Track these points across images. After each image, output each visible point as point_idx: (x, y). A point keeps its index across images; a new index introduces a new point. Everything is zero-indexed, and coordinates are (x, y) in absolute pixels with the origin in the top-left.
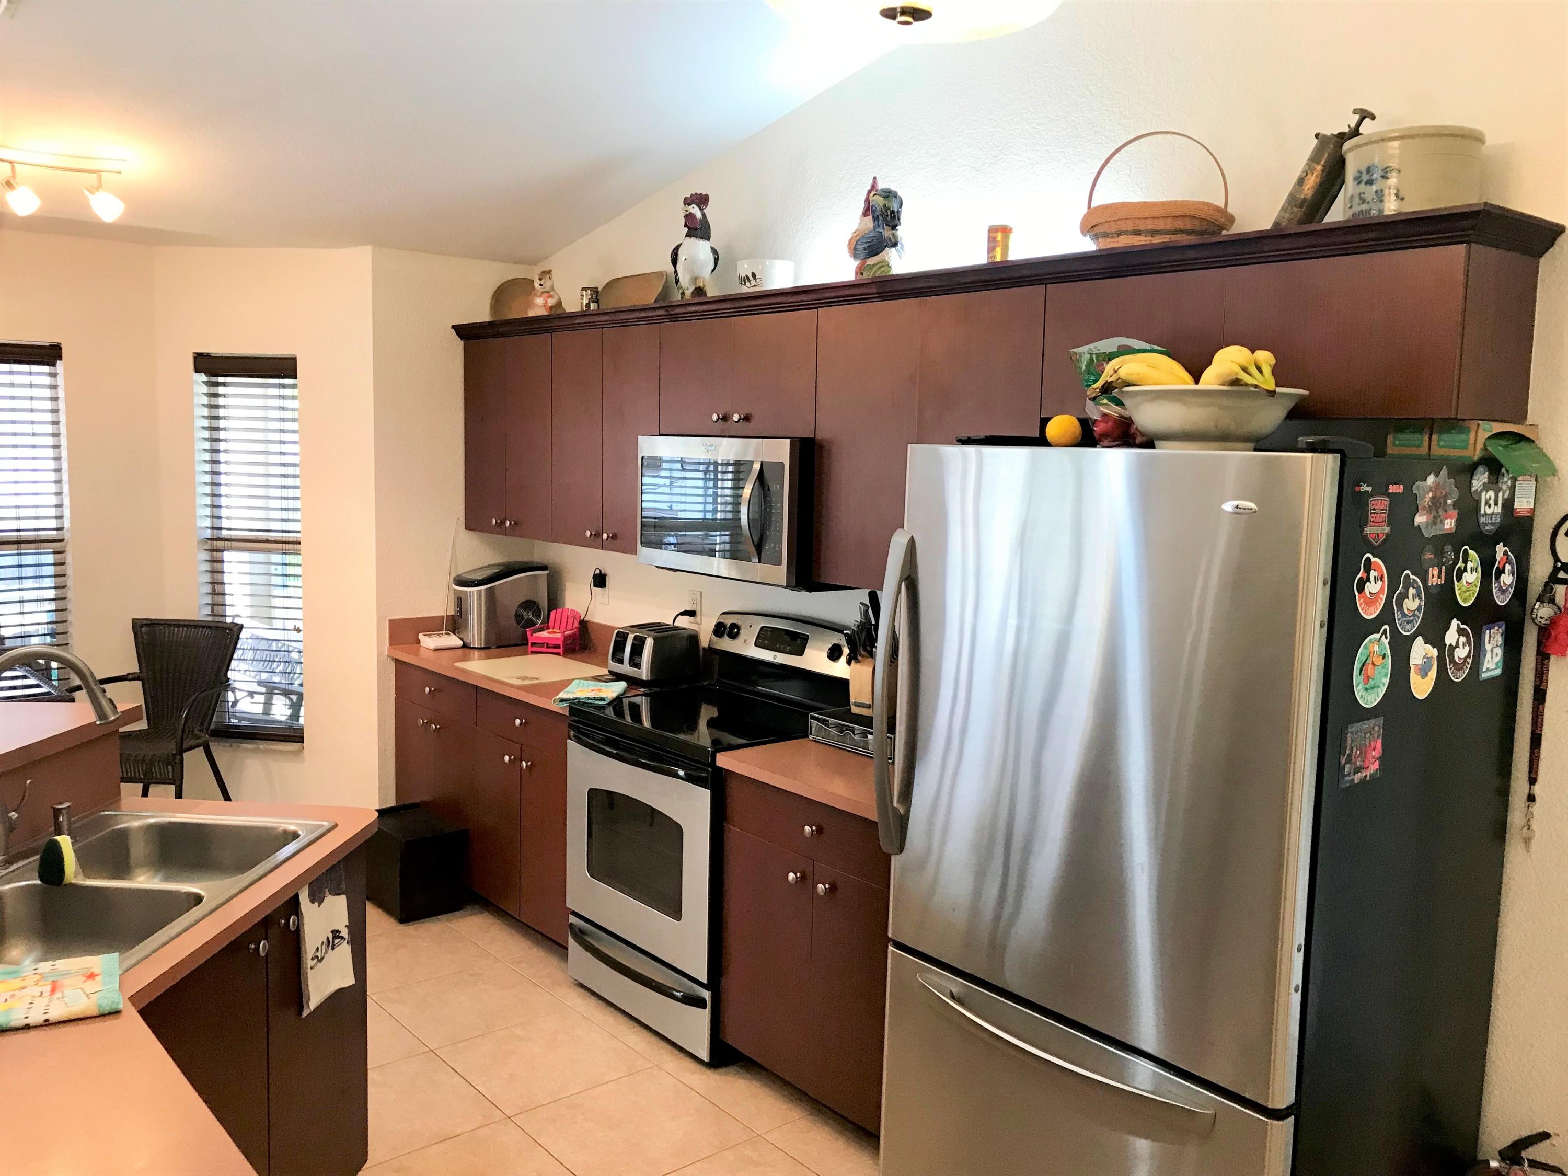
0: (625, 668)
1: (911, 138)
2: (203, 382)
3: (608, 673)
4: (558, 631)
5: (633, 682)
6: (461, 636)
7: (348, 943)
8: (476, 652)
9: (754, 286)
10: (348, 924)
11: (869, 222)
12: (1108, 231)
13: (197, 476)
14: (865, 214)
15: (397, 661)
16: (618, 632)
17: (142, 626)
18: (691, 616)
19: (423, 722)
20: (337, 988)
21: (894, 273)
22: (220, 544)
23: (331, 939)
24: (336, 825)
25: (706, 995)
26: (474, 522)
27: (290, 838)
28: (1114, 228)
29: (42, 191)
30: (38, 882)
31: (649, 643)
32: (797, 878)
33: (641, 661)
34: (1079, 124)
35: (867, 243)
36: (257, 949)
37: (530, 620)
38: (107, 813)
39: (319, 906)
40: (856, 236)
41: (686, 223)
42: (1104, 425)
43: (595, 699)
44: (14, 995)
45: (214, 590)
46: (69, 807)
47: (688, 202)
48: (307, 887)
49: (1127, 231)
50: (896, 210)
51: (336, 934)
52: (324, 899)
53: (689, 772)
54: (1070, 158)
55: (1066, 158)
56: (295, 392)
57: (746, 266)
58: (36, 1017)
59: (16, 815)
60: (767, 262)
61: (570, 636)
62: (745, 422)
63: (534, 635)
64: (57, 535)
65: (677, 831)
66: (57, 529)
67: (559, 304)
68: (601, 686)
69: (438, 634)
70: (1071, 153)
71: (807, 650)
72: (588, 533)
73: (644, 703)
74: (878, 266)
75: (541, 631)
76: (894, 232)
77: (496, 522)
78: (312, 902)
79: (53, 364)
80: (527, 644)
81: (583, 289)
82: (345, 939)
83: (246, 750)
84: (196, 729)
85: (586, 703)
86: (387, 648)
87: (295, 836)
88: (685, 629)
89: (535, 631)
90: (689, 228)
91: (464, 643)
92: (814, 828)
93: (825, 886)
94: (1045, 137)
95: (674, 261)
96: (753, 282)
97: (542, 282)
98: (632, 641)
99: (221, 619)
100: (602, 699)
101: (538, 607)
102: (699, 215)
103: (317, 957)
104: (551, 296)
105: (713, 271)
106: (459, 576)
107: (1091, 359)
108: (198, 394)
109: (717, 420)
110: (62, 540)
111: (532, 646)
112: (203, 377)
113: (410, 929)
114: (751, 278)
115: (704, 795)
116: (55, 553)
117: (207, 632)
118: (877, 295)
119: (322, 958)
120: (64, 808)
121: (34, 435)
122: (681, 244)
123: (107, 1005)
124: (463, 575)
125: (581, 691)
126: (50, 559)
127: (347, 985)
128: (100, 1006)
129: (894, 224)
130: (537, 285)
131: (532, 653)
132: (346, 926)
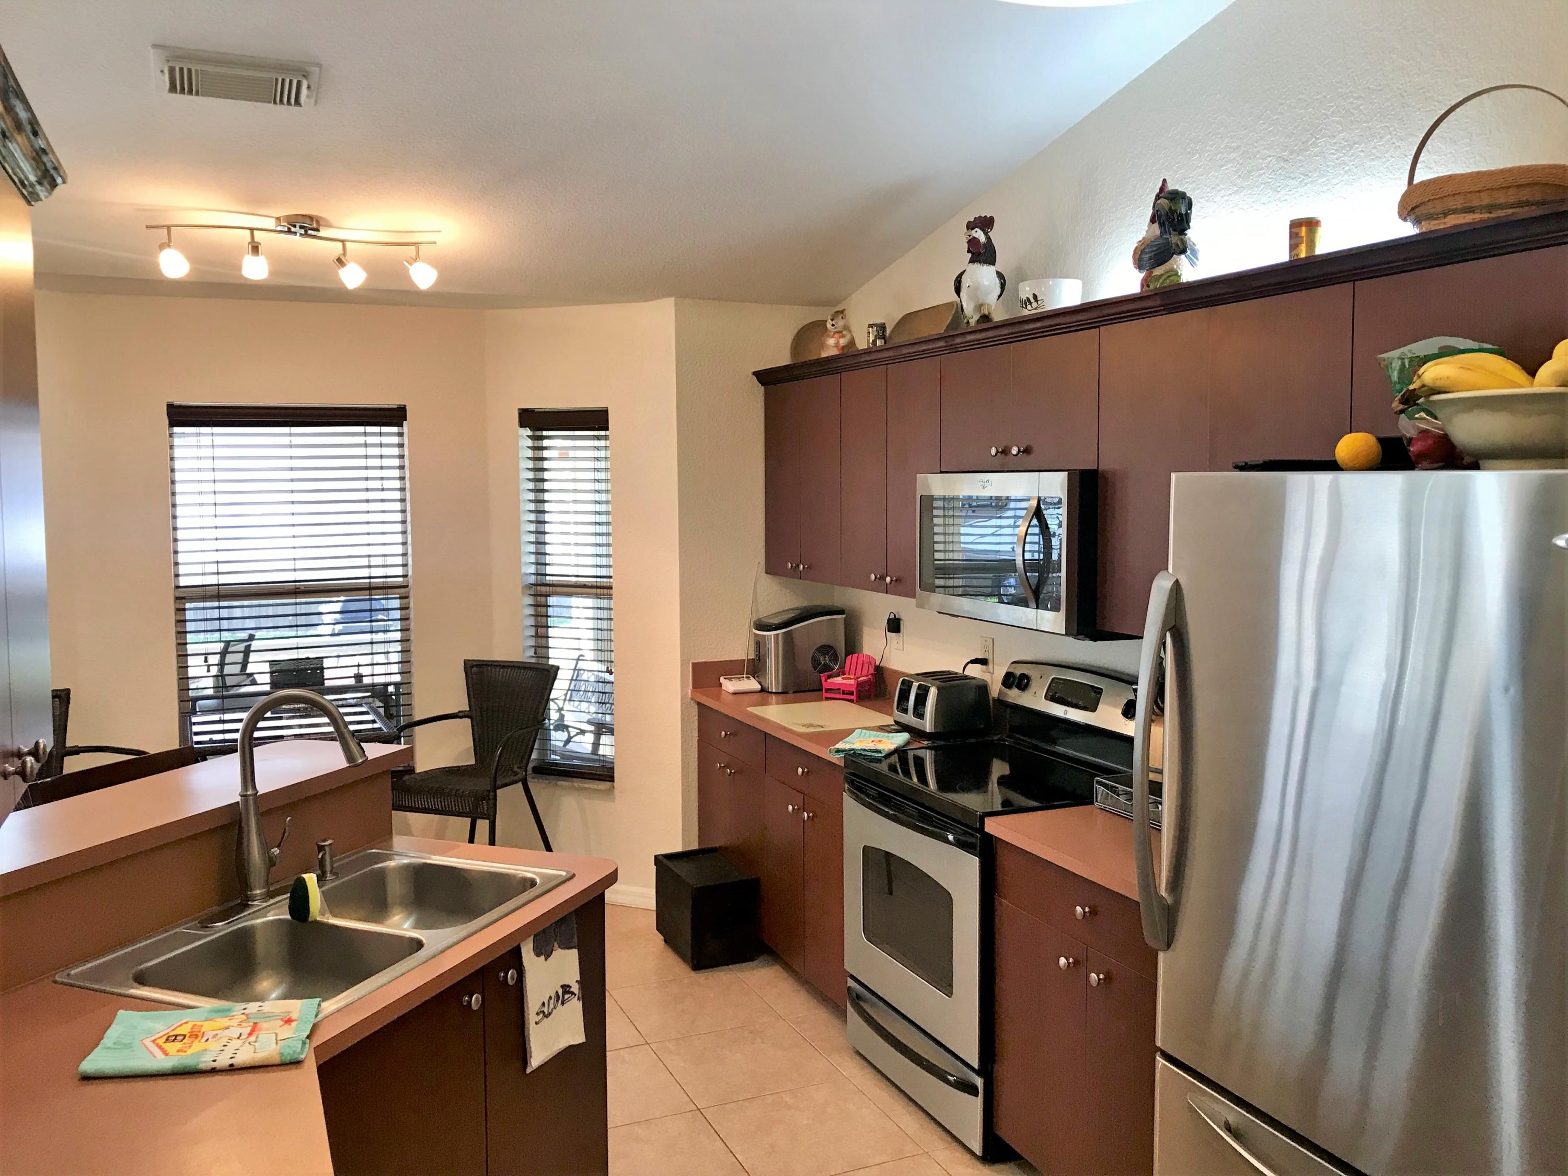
0: (909, 719)
1: (1210, 133)
2: (528, 436)
3: (894, 723)
4: (852, 677)
5: (917, 733)
6: (760, 680)
7: (579, 999)
8: (774, 697)
9: (1036, 309)
10: (579, 979)
11: (1156, 228)
12: (1432, 211)
13: (522, 525)
14: (1153, 221)
15: (699, 704)
16: (903, 680)
17: (472, 667)
18: (982, 664)
19: (720, 766)
20: (567, 1045)
21: (1185, 281)
22: (543, 589)
23: (560, 994)
24: (574, 876)
25: (979, 1082)
26: (773, 568)
27: (529, 885)
28: (1439, 207)
29: (367, 265)
30: (288, 917)
31: (933, 692)
32: (1069, 963)
33: (924, 712)
34: (1406, 92)
35: (1152, 252)
36: (470, 1002)
37: (826, 665)
38: (373, 851)
39: (546, 960)
40: (1141, 245)
41: (969, 248)
42: (1423, 443)
43: (871, 751)
44: (217, 1035)
45: (537, 633)
46: (330, 844)
47: (970, 226)
48: (532, 938)
49: (1456, 209)
50: (1183, 212)
51: (566, 988)
52: (552, 953)
53: (958, 837)
54: (1394, 133)
55: (1390, 133)
56: (608, 443)
57: (1027, 289)
58: (223, 1061)
59: (278, 851)
60: (1051, 283)
61: (864, 682)
62: (1025, 455)
63: (828, 680)
64: (403, 581)
65: (944, 900)
66: (403, 576)
67: (852, 343)
68: (882, 737)
69: (739, 678)
70: (1397, 126)
71: (1100, 706)
72: (873, 577)
73: (928, 757)
74: (1164, 277)
75: (837, 676)
76: (1183, 237)
77: (792, 566)
78: (538, 955)
79: (400, 425)
80: (821, 690)
81: (871, 326)
82: (575, 995)
83: (562, 787)
84: (516, 766)
85: (861, 754)
86: (690, 691)
87: (533, 883)
88: (974, 678)
89: (829, 677)
90: (973, 254)
91: (761, 688)
92: (1087, 909)
93: (1098, 976)
94: (1365, 112)
95: (958, 290)
96: (1035, 305)
97: (833, 322)
98: (915, 690)
99: (544, 661)
100: (879, 751)
101: (835, 651)
102: (982, 237)
103: (543, 1012)
104: (843, 336)
105: (1000, 296)
106: (759, 620)
107: (1403, 364)
108: (523, 448)
109: (996, 454)
110: (406, 587)
111: (826, 692)
112: (528, 432)
113: (703, 977)
114: (1032, 300)
115: (974, 862)
116: (400, 598)
117: (530, 673)
118: (1162, 308)
119: (550, 1014)
120: (326, 845)
121: (383, 490)
122: (965, 271)
123: (288, 1054)
124: (763, 620)
125: (861, 741)
126: (396, 603)
127: (577, 1043)
128: (282, 1054)
129: (1181, 228)
130: (829, 326)
131: (827, 699)
132: (577, 981)
